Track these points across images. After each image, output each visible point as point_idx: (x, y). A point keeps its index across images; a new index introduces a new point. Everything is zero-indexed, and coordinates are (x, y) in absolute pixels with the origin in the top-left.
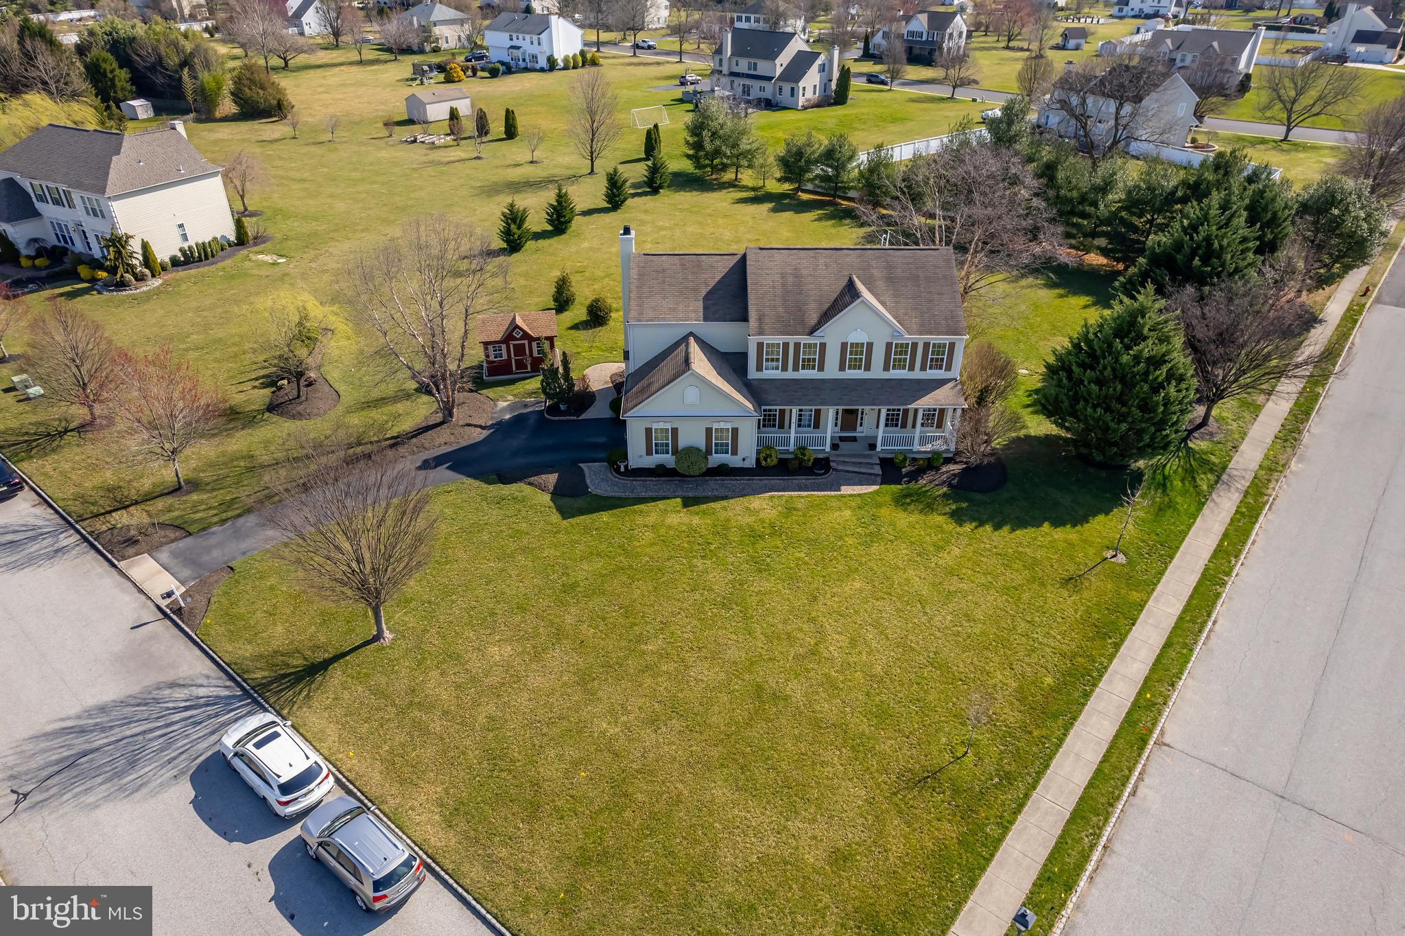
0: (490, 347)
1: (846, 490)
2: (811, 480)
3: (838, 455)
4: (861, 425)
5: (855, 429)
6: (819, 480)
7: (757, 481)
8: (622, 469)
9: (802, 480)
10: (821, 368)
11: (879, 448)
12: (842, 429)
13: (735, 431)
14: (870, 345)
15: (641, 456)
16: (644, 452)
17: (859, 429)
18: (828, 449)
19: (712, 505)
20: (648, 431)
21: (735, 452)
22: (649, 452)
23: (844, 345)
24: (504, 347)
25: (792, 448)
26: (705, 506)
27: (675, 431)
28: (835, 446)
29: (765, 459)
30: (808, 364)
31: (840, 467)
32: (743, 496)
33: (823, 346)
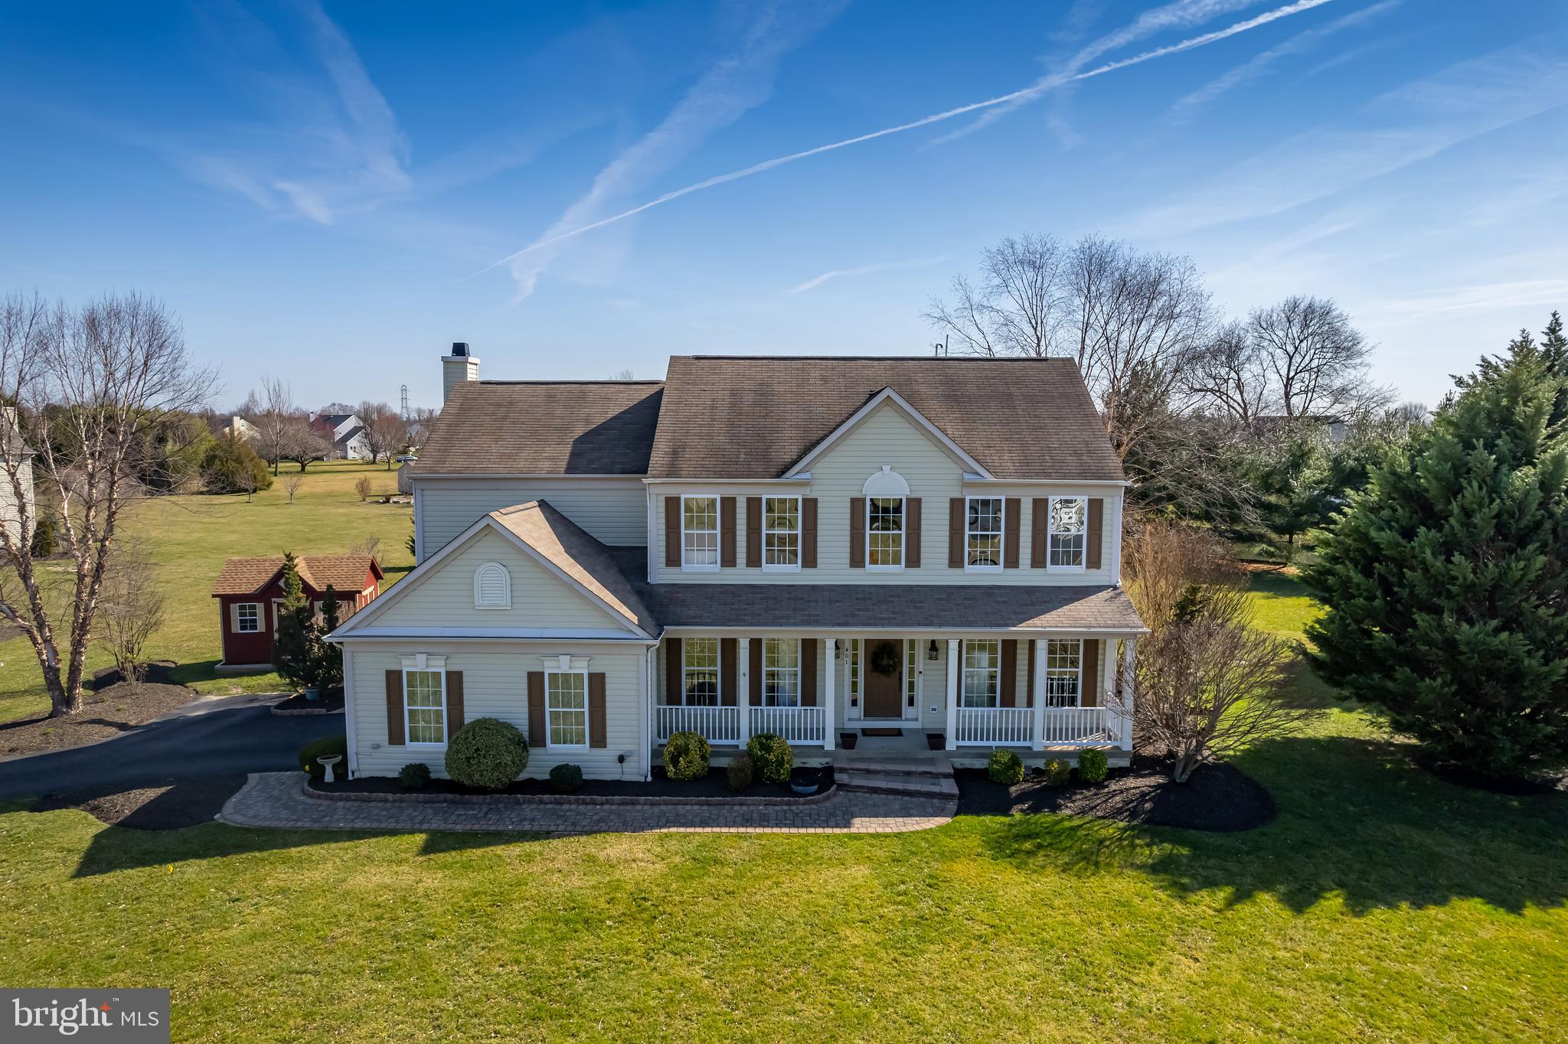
0: (235, 608)
1: (862, 825)
2: (779, 805)
3: (854, 760)
4: (911, 702)
5: (897, 714)
6: (801, 807)
7: (643, 806)
8: (329, 776)
9: (756, 803)
10: (810, 561)
11: (951, 744)
12: (869, 713)
13: (598, 681)
14: (915, 504)
15: (377, 747)
16: (383, 736)
17: (907, 711)
18: (830, 743)
19: (499, 850)
20: (393, 678)
21: (599, 739)
22: (396, 737)
23: (857, 504)
24: (260, 607)
25: (743, 742)
26: (479, 852)
27: (455, 680)
28: (847, 740)
29: (675, 761)
30: (782, 550)
31: (856, 782)
32: (589, 833)
33: (811, 505)
